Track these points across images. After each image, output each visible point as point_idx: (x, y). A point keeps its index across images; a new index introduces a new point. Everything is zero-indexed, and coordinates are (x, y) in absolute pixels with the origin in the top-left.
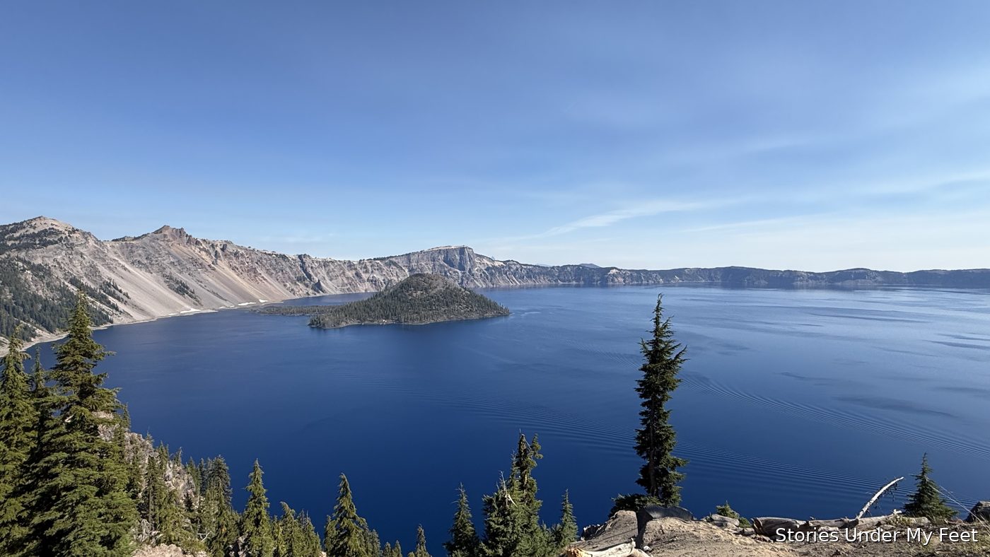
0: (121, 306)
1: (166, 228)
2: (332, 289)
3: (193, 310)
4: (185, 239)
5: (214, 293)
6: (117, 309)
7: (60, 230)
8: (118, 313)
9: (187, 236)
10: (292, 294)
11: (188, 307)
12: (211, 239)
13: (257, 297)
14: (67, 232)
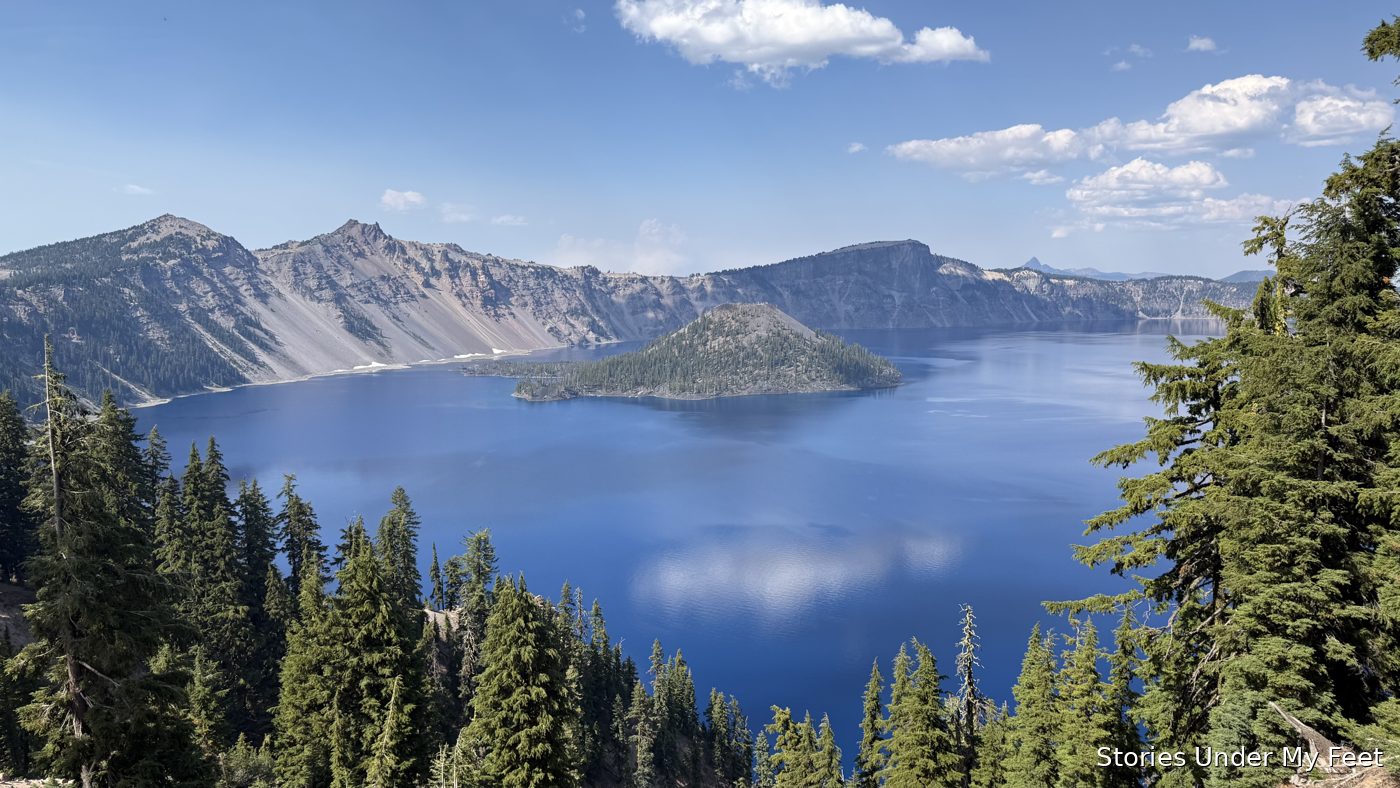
0: (262, 356)
1: (353, 223)
2: (633, 333)
3: (376, 366)
4: (381, 243)
5: (415, 337)
6: (254, 360)
7: (190, 235)
8: (255, 367)
9: (386, 237)
10: (555, 340)
11: (367, 358)
12: (424, 241)
13: (490, 342)
14: (198, 239)
